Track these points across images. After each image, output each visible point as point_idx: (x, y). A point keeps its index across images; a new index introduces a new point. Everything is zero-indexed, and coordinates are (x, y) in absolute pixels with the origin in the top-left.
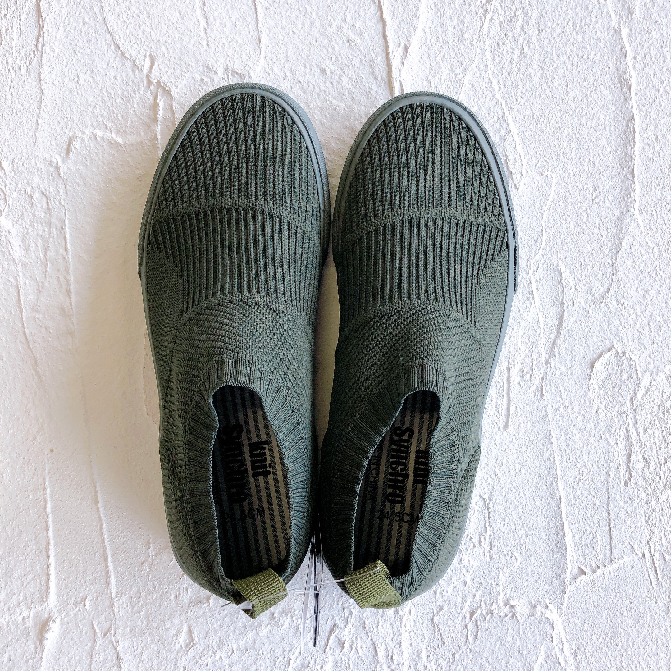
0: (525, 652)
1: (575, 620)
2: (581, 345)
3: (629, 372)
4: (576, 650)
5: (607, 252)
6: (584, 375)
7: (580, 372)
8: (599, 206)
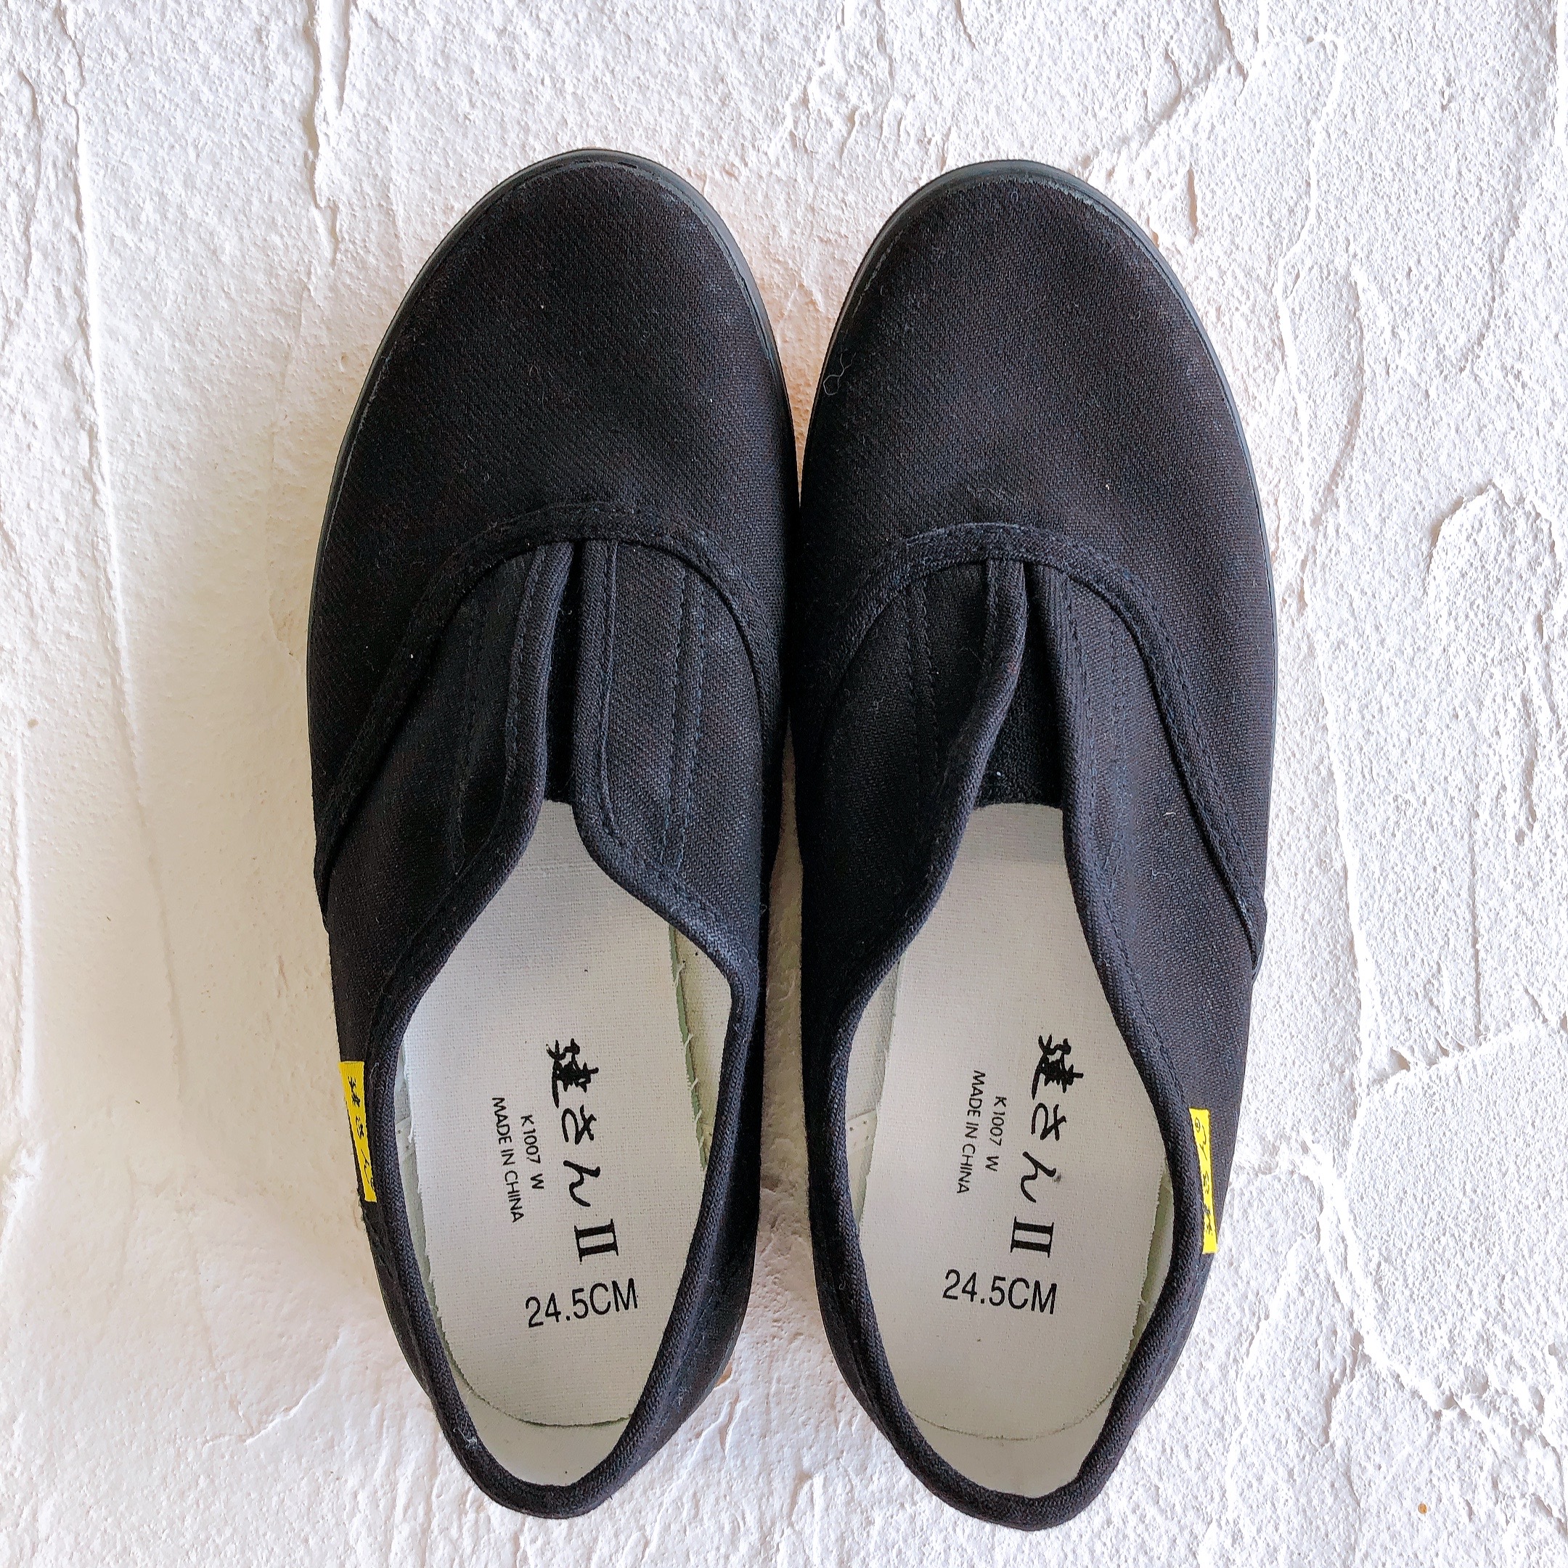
0: (1245, 1266)
1: (1380, 1187)
2: (1408, 479)
3: (1532, 550)
4: (1379, 1264)
5: (1478, 240)
6: (1412, 555)
7: (1402, 546)
8: (1460, 121)
